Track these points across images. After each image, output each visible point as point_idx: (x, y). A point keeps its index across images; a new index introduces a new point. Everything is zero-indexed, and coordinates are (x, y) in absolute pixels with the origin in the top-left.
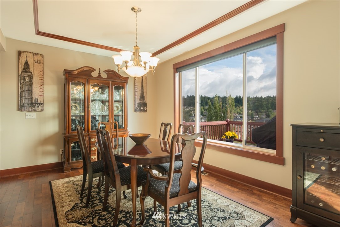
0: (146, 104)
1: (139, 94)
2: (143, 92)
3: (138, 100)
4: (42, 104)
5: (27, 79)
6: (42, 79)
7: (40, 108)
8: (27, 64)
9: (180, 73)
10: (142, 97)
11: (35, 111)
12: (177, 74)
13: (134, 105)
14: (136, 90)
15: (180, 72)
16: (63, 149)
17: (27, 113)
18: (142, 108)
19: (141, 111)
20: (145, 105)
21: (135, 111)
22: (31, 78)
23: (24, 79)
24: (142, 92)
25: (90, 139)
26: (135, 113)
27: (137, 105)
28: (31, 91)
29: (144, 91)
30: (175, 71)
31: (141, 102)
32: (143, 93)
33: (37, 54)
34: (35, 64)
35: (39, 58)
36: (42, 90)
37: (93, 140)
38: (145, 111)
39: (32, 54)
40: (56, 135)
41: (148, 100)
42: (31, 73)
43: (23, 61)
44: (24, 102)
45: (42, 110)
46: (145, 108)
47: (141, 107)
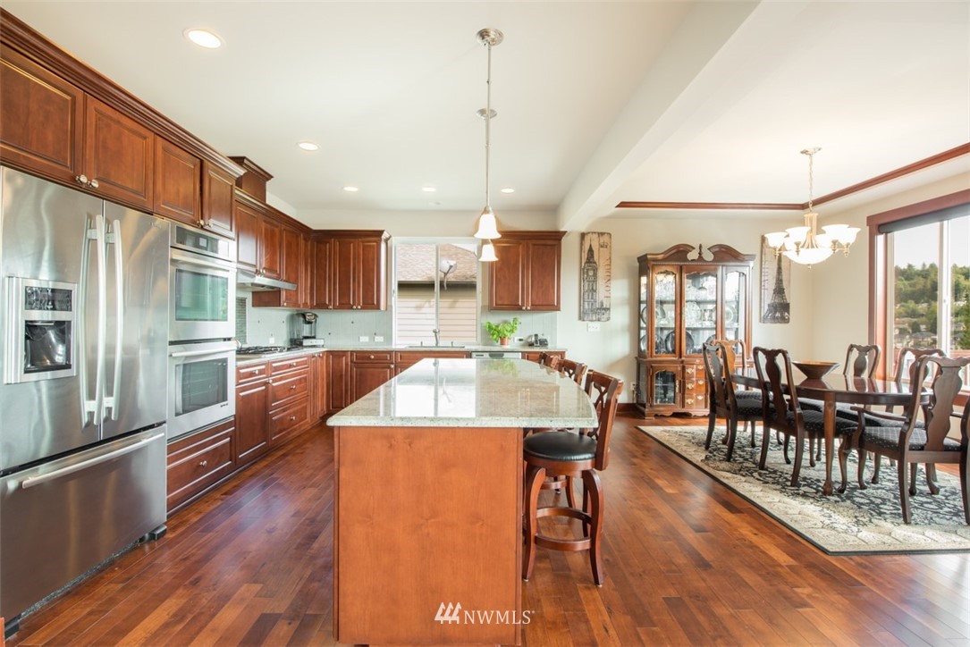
0: (788, 305)
1: (771, 285)
2: (781, 280)
3: (769, 298)
4: (609, 309)
5: (591, 273)
6: (609, 271)
7: (605, 316)
8: (591, 250)
9: (889, 235)
10: (779, 291)
11: (599, 320)
12: (880, 239)
13: (761, 307)
14: (766, 278)
15: (887, 233)
16: (635, 383)
17: (590, 324)
18: (778, 315)
19: (775, 320)
20: (785, 307)
21: (763, 320)
22: (595, 270)
23: (587, 272)
24: (779, 281)
25: (684, 368)
26: (762, 324)
27: (766, 308)
28: (595, 291)
29: (784, 277)
30: (875, 229)
31: (776, 301)
32: (782, 283)
33: (603, 234)
34: (601, 249)
35: (605, 239)
36: (608, 289)
37: (689, 371)
38: (784, 320)
39: (597, 235)
40: (625, 358)
41: (792, 296)
42: (595, 263)
43: (587, 247)
44: (586, 307)
45: (608, 319)
46: (786, 314)
47: (775, 312)
